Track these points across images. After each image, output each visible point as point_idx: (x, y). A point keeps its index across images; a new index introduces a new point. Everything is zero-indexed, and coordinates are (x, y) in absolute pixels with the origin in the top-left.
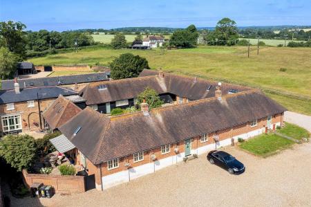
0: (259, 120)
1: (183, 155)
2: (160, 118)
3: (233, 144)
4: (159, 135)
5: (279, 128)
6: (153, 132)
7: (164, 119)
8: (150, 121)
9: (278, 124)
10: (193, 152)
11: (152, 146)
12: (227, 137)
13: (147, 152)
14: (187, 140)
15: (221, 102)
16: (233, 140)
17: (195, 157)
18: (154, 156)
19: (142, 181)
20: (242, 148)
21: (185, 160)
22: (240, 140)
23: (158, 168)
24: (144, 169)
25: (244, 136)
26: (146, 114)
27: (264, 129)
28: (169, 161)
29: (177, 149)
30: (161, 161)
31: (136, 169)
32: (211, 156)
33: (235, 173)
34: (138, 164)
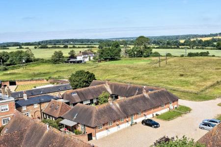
0: (166, 104)
1: (130, 123)
2: (118, 106)
3: (153, 117)
4: (119, 113)
5: (176, 108)
6: (116, 113)
7: (120, 106)
8: (114, 107)
9: (176, 106)
10: (134, 121)
11: (116, 118)
12: (150, 113)
13: (114, 121)
14: (132, 115)
15: (146, 96)
16: (153, 115)
17: (136, 123)
18: (118, 123)
19: (113, 135)
20: (158, 118)
21: (131, 125)
22: (157, 115)
23: (119, 129)
24: (114, 130)
25: (159, 113)
26: (111, 104)
27: (168, 109)
28: (124, 126)
29: (127, 120)
30: (121, 126)
31: (110, 129)
32: (143, 122)
33: (155, 127)
34: (110, 127)
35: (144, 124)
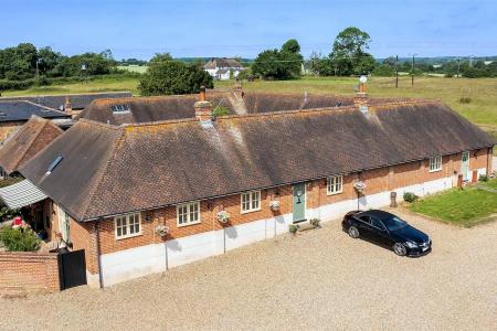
0: (446, 158)
1: (289, 218)
2: (238, 135)
3: (394, 205)
4: (236, 169)
5: (484, 179)
6: (222, 164)
7: (246, 138)
8: (216, 140)
9: (482, 172)
10: (310, 214)
11: (219, 190)
12: (380, 189)
13: (208, 204)
14: (299, 185)
15: (368, 117)
16: (393, 196)
17: (315, 224)
18: (224, 214)
19: (195, 269)
20: (414, 211)
21: (294, 231)
22: (409, 198)
23: (232, 244)
24: (201, 245)
25: (419, 190)
26: (207, 124)
27: (455, 179)
28: (258, 229)
29: (275, 203)
30: (240, 229)
31: (181, 241)
32: (350, 221)
33: (409, 253)
34: (186, 232)
35: (354, 231)
